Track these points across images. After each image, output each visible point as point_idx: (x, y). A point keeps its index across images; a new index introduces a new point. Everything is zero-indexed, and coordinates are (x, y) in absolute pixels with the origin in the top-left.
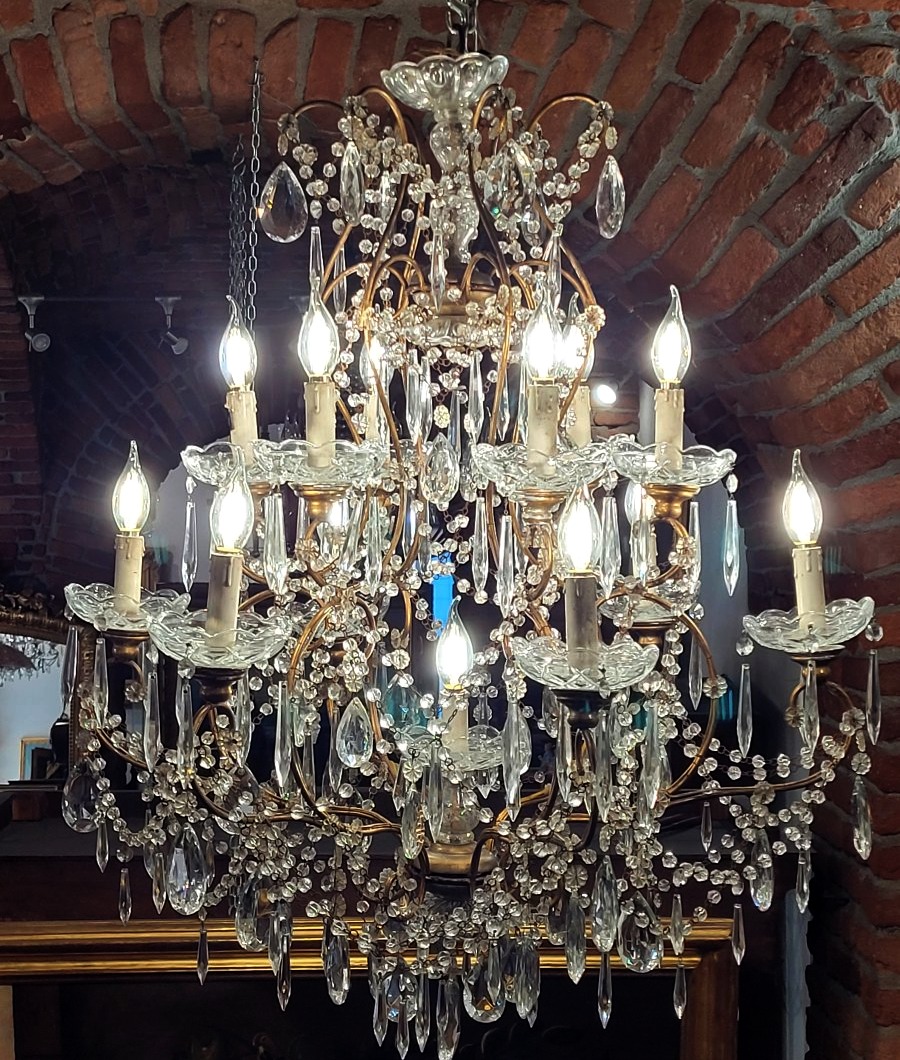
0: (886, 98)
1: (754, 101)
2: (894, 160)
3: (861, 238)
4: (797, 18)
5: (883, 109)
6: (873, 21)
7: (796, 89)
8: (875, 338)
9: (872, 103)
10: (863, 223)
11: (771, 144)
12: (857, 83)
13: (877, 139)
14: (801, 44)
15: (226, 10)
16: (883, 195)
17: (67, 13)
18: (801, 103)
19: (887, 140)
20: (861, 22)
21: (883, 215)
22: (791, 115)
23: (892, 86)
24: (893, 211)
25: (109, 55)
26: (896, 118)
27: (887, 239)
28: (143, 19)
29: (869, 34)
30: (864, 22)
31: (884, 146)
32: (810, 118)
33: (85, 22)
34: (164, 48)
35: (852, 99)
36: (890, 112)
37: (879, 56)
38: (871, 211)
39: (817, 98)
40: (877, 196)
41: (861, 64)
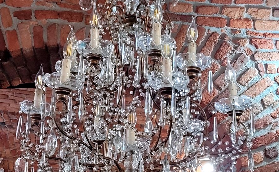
0: (247, 52)
1: (210, 52)
2: (249, 68)
3: (241, 88)
4: (221, 31)
5: (246, 55)
6: (242, 32)
7: (222, 49)
8: (246, 115)
9: (243, 53)
10: (242, 84)
11: (215, 63)
12: (238, 48)
13: (245, 62)
14: (223, 38)
15: (65, 25)
16: (247, 77)
17: (21, 24)
18: (223, 53)
19: (247, 63)
20: (239, 32)
21: (247, 82)
22: (220, 55)
23: (248, 49)
24: (250, 81)
25: (33, 35)
26: (250, 58)
27: (249, 89)
28: (43, 26)
29: (241, 36)
30: (240, 32)
31: (246, 65)
32: (226, 57)
33: (26, 26)
34: (48, 34)
35: (237, 52)
36: (248, 55)
37: (244, 41)
38: (244, 81)
39: (228, 51)
40: (245, 77)
41: (239, 43)
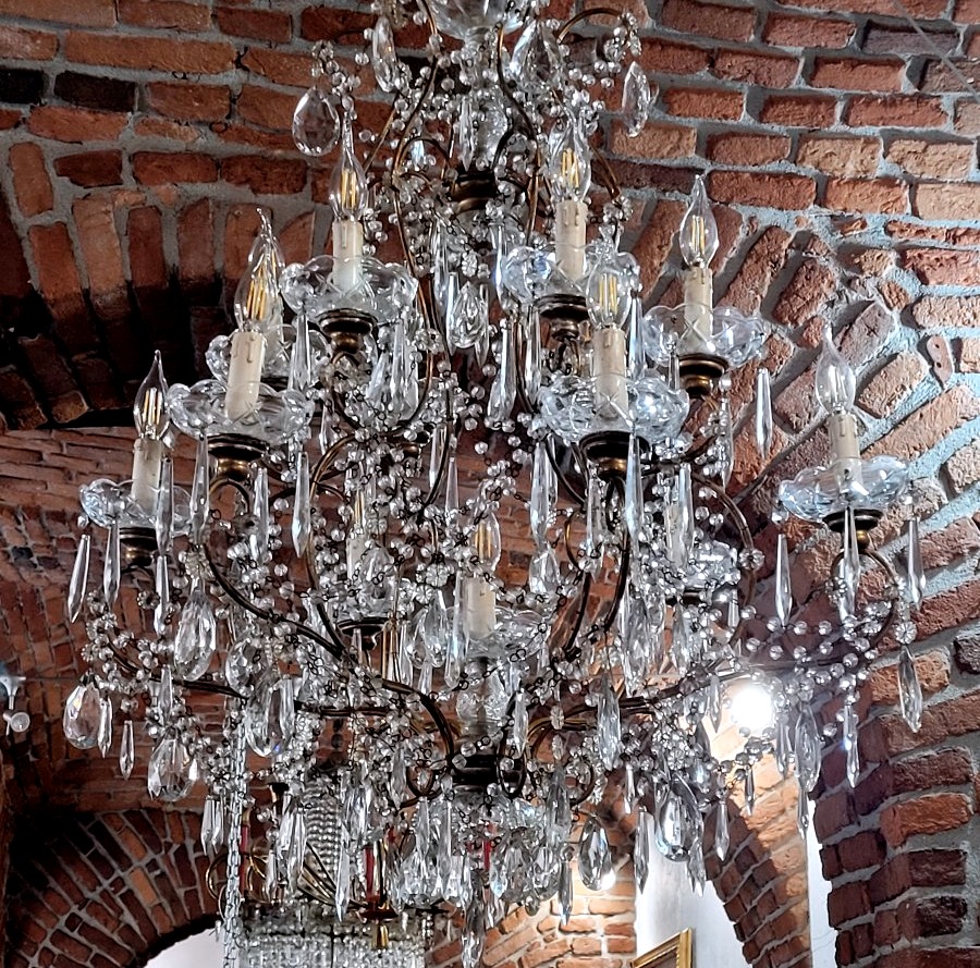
0: (887, 298)
1: (758, 297)
2: (897, 354)
3: (868, 425)
4: (797, 223)
5: (885, 307)
6: (870, 226)
7: (799, 286)
8: (888, 521)
9: (873, 302)
10: (870, 412)
11: (776, 337)
12: (857, 282)
13: (880, 333)
14: (802, 247)
15: (243, 204)
16: (889, 385)
17: (87, 202)
18: (804, 299)
19: (890, 336)
20: (859, 227)
21: (889, 404)
22: (795, 309)
23: (892, 286)
24: (899, 401)
25: (126, 241)
26: (899, 317)
27: (895, 427)
28: (161, 208)
29: (866, 240)
30: (862, 227)
31: (887, 342)
32: (814, 313)
33: (104, 209)
34: (181, 235)
35: (854, 298)
36: (891, 309)
37: (878, 258)
38: (878, 400)
39: (819, 295)
40: (882, 386)
41: (860, 264)
